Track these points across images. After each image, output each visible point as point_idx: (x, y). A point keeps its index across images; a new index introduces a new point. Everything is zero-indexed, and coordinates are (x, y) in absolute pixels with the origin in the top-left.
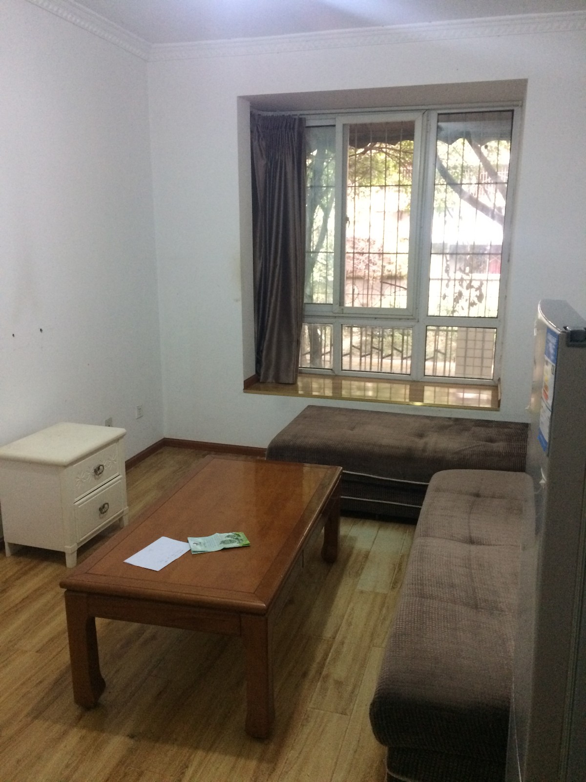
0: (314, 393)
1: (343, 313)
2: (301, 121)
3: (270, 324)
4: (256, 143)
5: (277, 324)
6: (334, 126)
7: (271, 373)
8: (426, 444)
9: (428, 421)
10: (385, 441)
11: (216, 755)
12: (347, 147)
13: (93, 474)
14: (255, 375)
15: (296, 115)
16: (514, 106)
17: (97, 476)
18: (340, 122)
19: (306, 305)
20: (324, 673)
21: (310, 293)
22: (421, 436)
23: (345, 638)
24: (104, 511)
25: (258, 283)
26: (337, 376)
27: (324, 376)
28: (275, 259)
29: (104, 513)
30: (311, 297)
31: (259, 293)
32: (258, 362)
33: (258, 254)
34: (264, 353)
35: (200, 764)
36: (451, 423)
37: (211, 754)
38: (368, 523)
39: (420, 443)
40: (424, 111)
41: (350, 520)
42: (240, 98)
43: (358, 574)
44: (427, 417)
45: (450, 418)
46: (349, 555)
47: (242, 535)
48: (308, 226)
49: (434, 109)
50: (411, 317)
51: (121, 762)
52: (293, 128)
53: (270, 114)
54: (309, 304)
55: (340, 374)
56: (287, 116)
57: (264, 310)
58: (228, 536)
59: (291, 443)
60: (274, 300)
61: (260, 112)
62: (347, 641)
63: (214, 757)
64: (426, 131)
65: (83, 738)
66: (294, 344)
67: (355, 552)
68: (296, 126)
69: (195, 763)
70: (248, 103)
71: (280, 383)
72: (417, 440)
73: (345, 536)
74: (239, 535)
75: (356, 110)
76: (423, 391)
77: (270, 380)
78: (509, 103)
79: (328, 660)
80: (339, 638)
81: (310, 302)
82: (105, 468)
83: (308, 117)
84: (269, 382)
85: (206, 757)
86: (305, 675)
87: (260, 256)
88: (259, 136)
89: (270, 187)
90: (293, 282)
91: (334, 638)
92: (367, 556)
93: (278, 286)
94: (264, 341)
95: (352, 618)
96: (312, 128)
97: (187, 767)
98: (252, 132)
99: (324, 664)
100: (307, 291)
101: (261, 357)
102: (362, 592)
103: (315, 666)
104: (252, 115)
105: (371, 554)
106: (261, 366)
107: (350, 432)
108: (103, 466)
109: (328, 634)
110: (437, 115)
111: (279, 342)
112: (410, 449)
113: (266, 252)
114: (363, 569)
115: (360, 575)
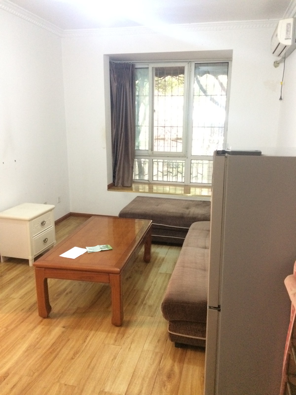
0: (140, 191)
1: (153, 154)
2: (133, 66)
3: (119, 159)
4: (112, 76)
5: (123, 159)
6: (148, 68)
7: (120, 182)
8: (190, 211)
9: (191, 202)
10: (171, 211)
11: (99, 332)
12: (154, 77)
13: (41, 225)
14: (112, 183)
15: (131, 63)
16: (228, 60)
17: (42, 226)
18: (151, 66)
19: (136, 150)
20: (144, 302)
21: (138, 145)
22: (188, 208)
23: (153, 290)
24: (45, 242)
25: (114, 140)
26: (150, 184)
27: (145, 183)
28: (122, 128)
29: (45, 243)
30: (138, 147)
31: (114, 144)
32: (114, 177)
33: (113, 126)
34: (117, 172)
35: (93, 335)
36: (202, 203)
37: (97, 332)
38: (164, 246)
39: (187, 211)
40: (189, 62)
41: (156, 246)
42: (105, 55)
43: (159, 266)
44: (191, 201)
45: (201, 201)
46: (156, 259)
47: (109, 246)
48: (136, 114)
49: (194, 61)
50: (184, 156)
51: (60, 336)
52: (129, 69)
53: (119, 62)
54: (138, 150)
55: (152, 182)
56: (126, 63)
57: (117, 153)
58: (103, 246)
59: (130, 212)
60: (121, 148)
61: (114, 61)
62: (154, 292)
63: (99, 333)
64: (190, 72)
65: (43, 328)
66: (131, 168)
67: (158, 258)
68: (131, 68)
69: (91, 335)
70: (108, 57)
71: (125, 187)
72: (186, 210)
73: (154, 252)
74: (108, 246)
75: (159, 61)
76: (190, 189)
77: (120, 185)
78: (227, 59)
79: (146, 298)
80: (150, 290)
81: (138, 149)
82: (46, 223)
83: (136, 64)
84: (119, 186)
85: (95, 333)
86: (136, 304)
87: (115, 128)
88: (114, 72)
89: (119, 96)
90: (130, 140)
91: (148, 290)
92: (163, 259)
93: (123, 142)
94: (117, 167)
95: (156, 283)
96: (138, 69)
97: (88, 337)
98: (110, 70)
99: (144, 300)
100: (137, 144)
101: (115, 175)
102: (161, 273)
103: (140, 300)
104: (110, 62)
105: (165, 259)
106: (115, 179)
107: (156, 207)
108: (45, 221)
109: (146, 289)
110: (194, 64)
111: (124, 168)
112: (182, 214)
113: (117, 126)
114: (161, 264)
115: (160, 267)
